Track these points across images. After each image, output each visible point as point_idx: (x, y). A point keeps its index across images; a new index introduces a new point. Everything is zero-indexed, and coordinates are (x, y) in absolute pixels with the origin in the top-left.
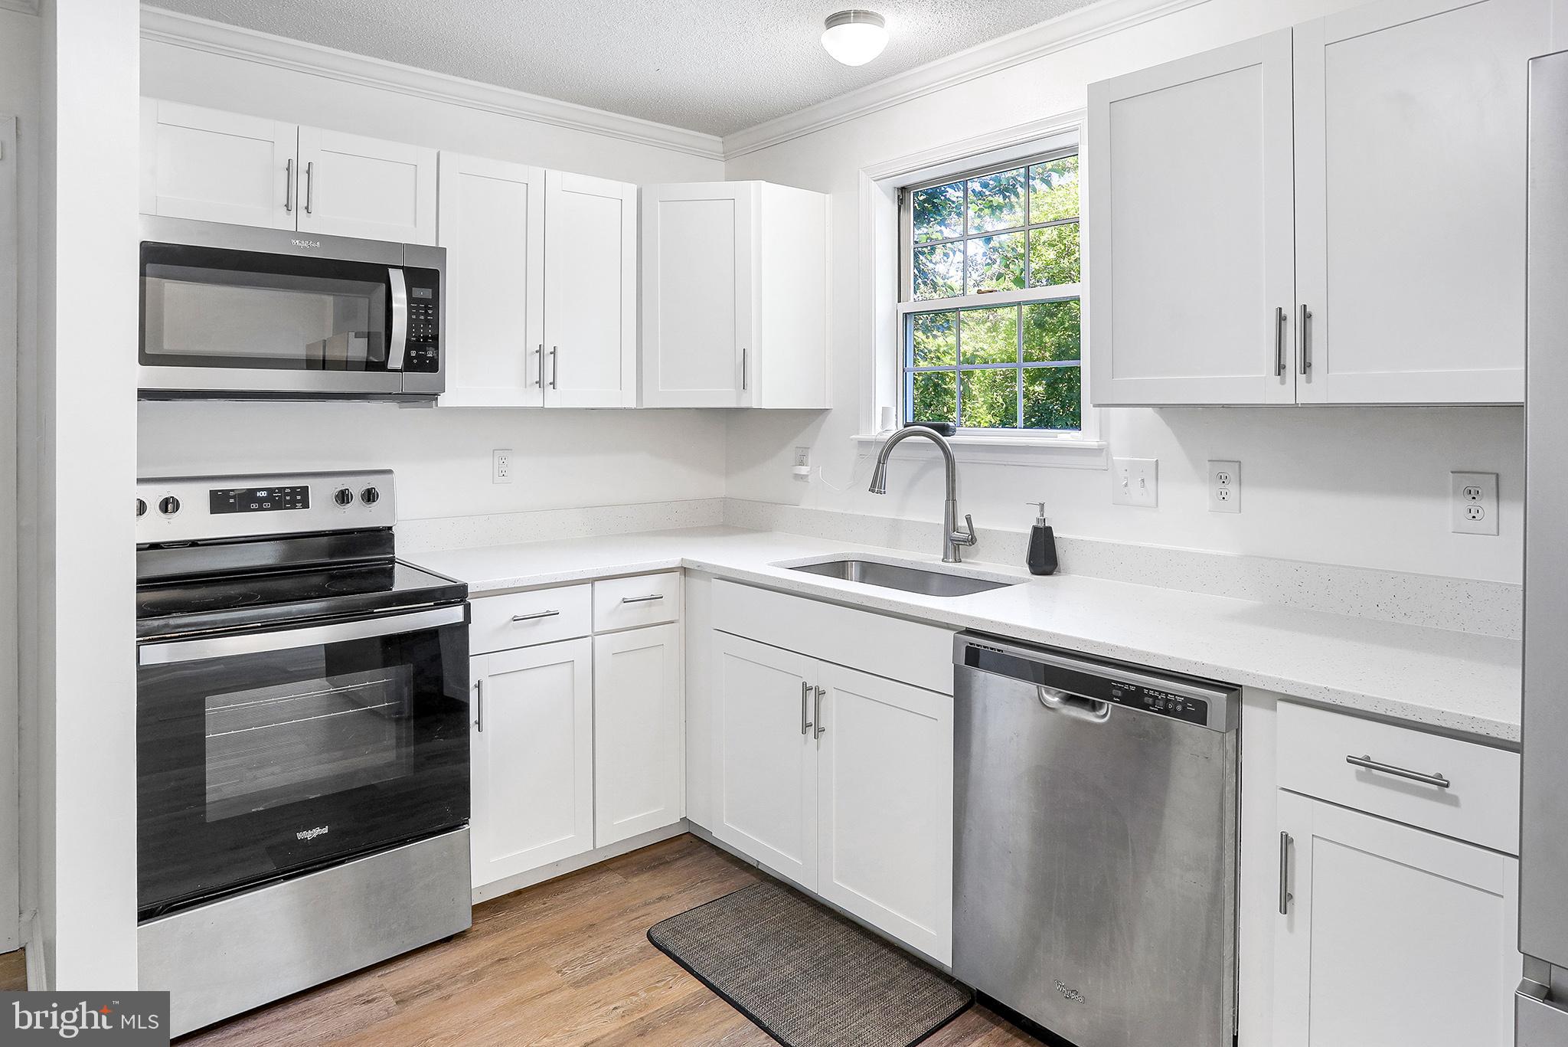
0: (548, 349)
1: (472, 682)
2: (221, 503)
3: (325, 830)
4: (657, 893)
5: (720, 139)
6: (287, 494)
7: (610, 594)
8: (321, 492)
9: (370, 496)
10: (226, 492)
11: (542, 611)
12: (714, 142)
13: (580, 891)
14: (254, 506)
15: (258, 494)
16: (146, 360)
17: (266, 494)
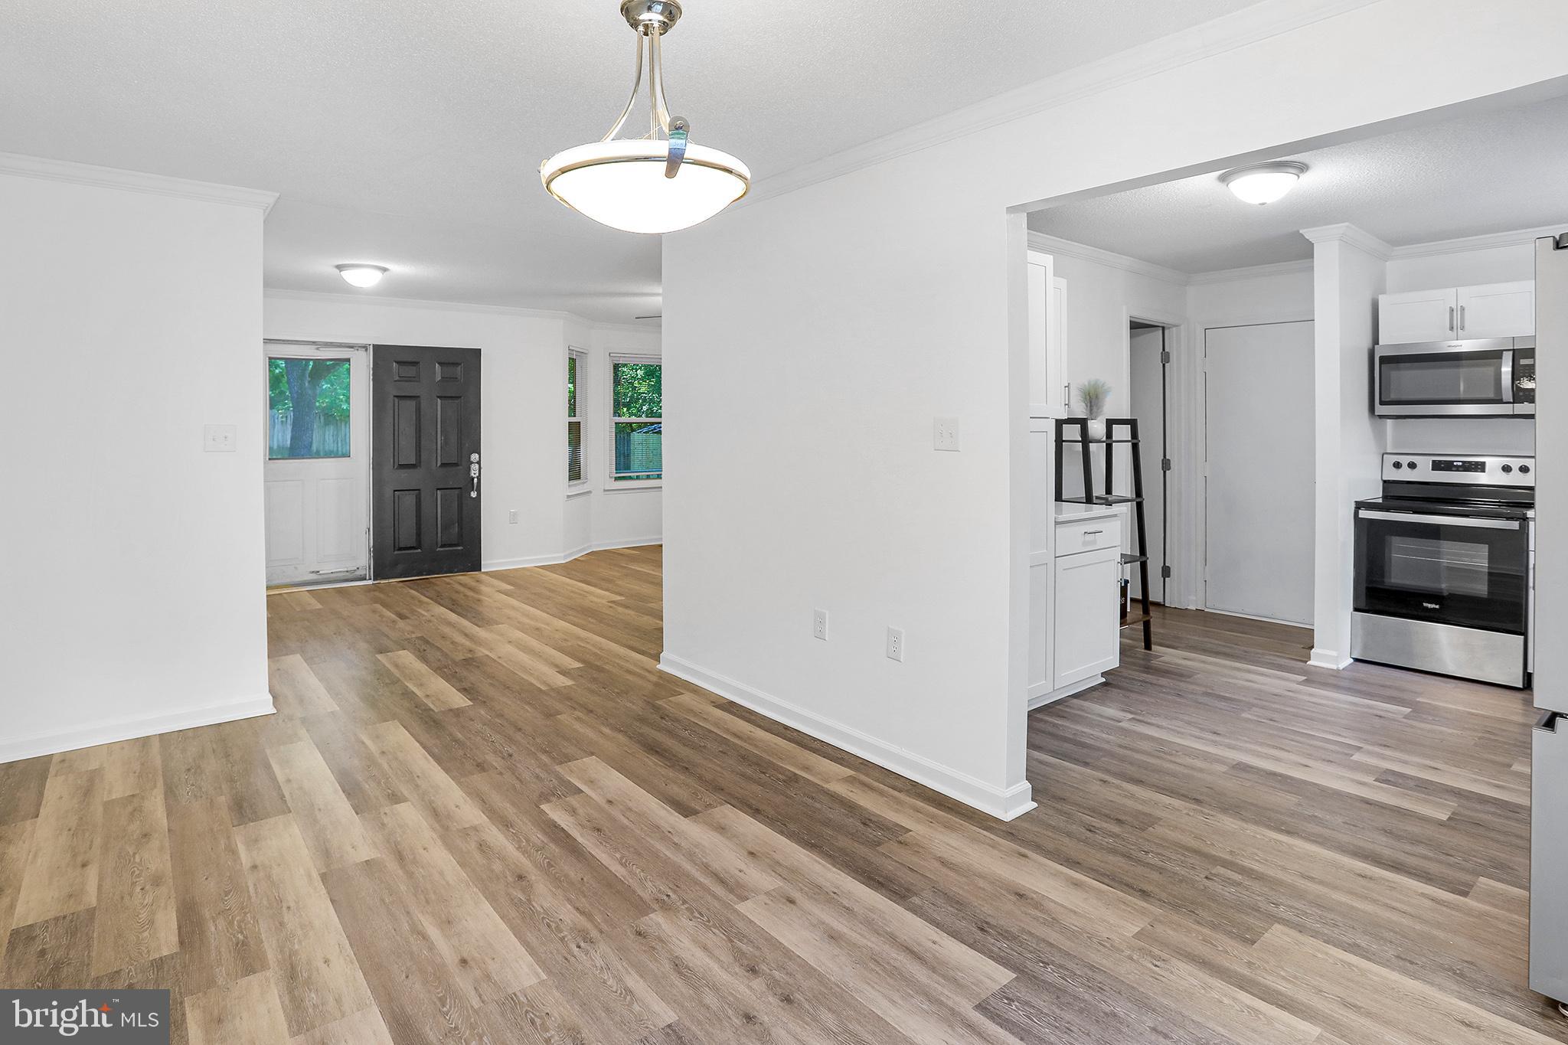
2: (1437, 466)
3: (1437, 607)
6: (1473, 464)
8: (1493, 464)
9: (1524, 469)
10: (1439, 461)
14: (1454, 469)
15: (1455, 464)
16: (1382, 403)
17: (1461, 464)
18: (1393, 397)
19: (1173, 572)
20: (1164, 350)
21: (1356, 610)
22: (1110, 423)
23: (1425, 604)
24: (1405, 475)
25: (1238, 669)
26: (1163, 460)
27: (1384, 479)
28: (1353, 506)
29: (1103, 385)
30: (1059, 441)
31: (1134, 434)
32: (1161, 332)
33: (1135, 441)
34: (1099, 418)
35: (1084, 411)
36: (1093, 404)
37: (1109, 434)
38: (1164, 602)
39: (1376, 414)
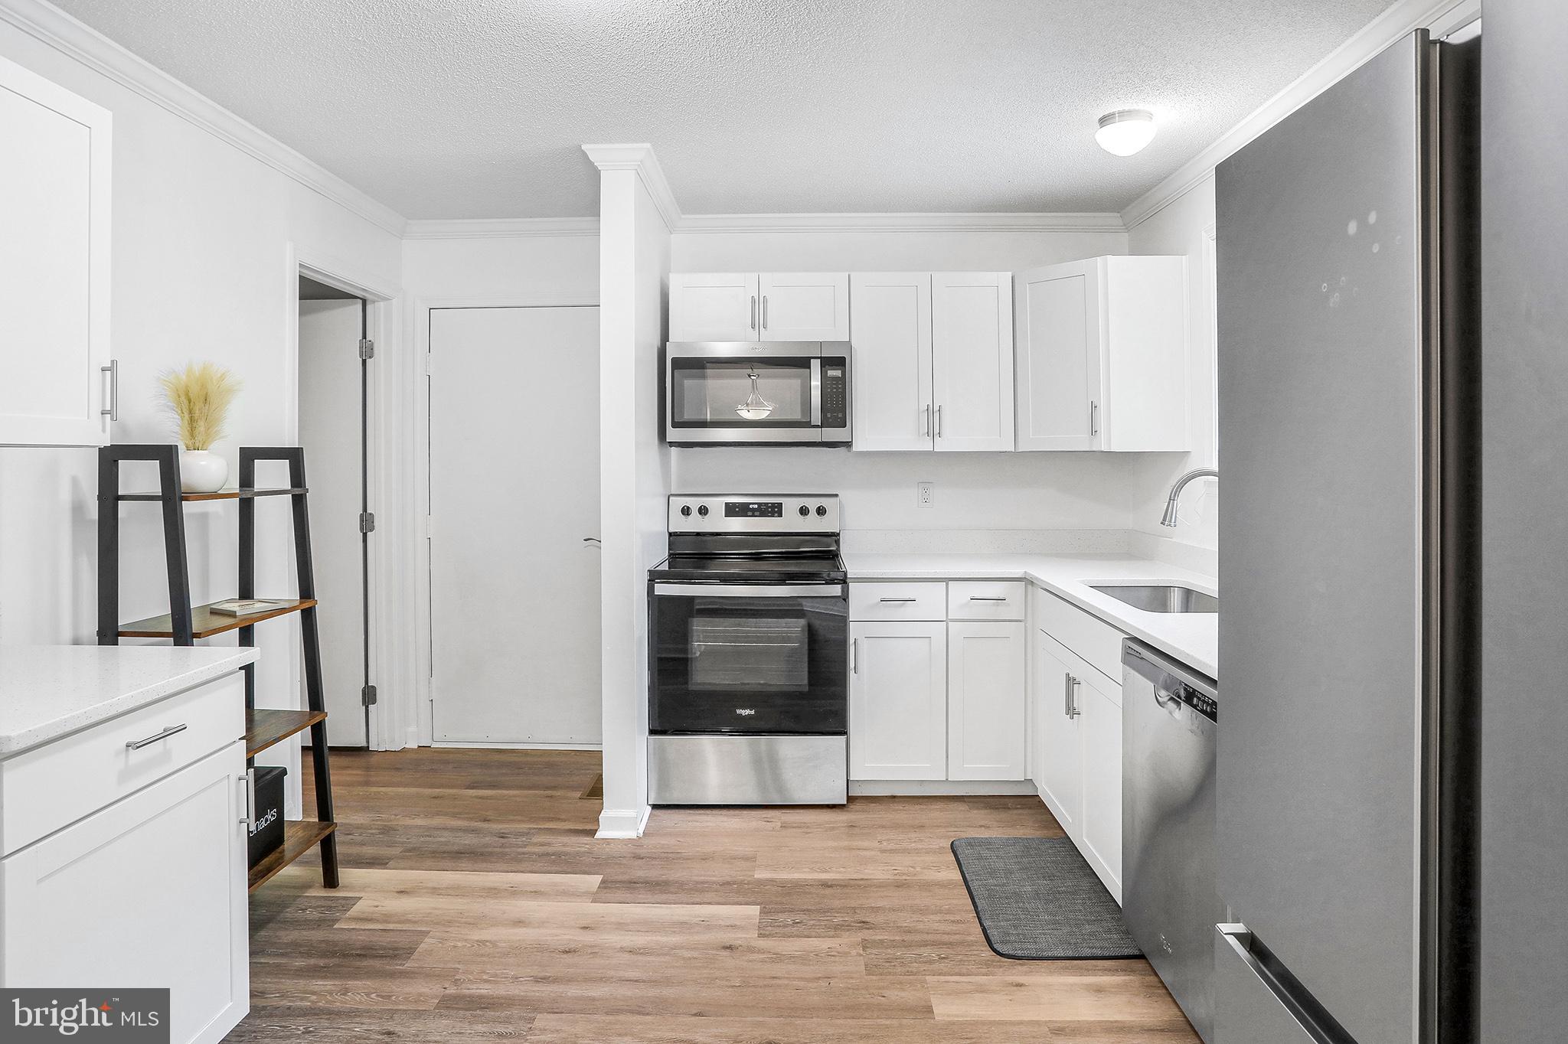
0: (936, 408)
1: (852, 641)
2: (732, 510)
3: (753, 712)
4: (982, 823)
5: (1119, 215)
6: (770, 507)
7: (960, 593)
8: (791, 506)
9: (821, 511)
10: (734, 504)
11: (907, 598)
12: (1111, 218)
13: (933, 807)
14: (750, 513)
15: (751, 506)
16: (675, 425)
17: (756, 506)
18: (688, 416)
19: (380, 695)
20: (364, 337)
21: (652, 732)
22: (249, 457)
23: (739, 711)
24: (694, 524)
25: (493, 892)
26: (362, 516)
27: (671, 530)
28: (646, 577)
29: (222, 378)
30: (109, 497)
31: (297, 477)
32: (359, 306)
33: (298, 491)
34: (214, 446)
35: (177, 429)
36: (197, 414)
37: (246, 479)
38: (368, 742)
39: (668, 440)
